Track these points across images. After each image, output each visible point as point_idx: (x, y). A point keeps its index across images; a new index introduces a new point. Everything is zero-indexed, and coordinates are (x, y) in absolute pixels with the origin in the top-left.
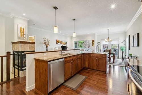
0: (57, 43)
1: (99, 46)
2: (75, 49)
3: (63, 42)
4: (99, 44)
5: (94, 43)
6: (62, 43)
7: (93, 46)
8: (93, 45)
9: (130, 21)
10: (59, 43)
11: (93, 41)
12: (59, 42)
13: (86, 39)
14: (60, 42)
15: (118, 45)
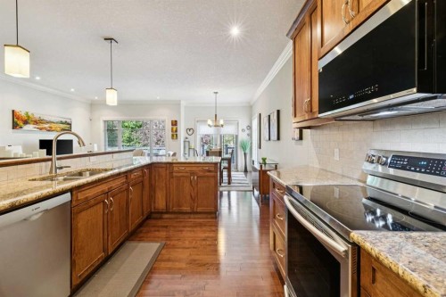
0: (15, 126)
1: (191, 138)
2: (109, 149)
3: (48, 122)
4: (190, 133)
5: (176, 131)
6: (47, 126)
7: (173, 138)
8: (175, 135)
9: (262, 81)
10: (30, 127)
11: (175, 123)
12: (26, 122)
13: (151, 118)
14: (36, 122)
15: (237, 136)
